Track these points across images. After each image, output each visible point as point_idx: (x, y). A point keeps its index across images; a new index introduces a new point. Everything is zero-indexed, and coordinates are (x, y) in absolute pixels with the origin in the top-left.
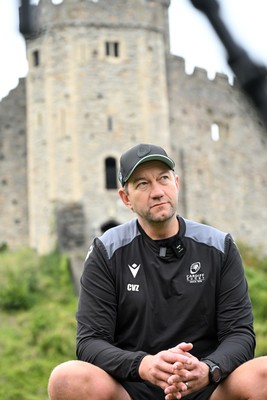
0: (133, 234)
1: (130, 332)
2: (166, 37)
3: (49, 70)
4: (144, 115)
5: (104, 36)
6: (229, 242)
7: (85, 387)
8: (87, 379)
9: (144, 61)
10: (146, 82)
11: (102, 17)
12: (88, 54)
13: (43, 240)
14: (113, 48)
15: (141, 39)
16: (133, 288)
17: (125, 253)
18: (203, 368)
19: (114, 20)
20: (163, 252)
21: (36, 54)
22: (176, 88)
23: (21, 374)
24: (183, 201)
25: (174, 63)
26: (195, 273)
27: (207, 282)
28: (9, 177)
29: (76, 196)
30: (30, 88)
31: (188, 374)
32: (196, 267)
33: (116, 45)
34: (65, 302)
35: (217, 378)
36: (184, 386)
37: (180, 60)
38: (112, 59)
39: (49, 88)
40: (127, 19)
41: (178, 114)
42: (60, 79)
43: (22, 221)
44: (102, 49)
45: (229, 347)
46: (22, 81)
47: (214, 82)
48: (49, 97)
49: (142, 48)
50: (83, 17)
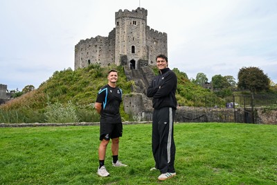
2: (146, 22)
3: (121, 26)
4: (141, 37)
5: (133, 20)
9: (141, 26)
10: (141, 30)
11: (132, 16)
12: (129, 23)
13: (118, 63)
14: (135, 23)
15: (141, 21)
19: (135, 17)
21: (118, 23)
22: (147, 33)
24: (148, 57)
25: (147, 27)
28: (111, 50)
29: (126, 54)
30: (116, 30)
34: (122, 76)
37: (149, 27)
38: (134, 25)
39: (120, 30)
40: (138, 16)
41: (147, 38)
42: (123, 29)
43: (113, 59)
44: (132, 23)
46: (114, 29)
47: (155, 32)
48: (120, 32)
49: (141, 23)
50: (128, 15)
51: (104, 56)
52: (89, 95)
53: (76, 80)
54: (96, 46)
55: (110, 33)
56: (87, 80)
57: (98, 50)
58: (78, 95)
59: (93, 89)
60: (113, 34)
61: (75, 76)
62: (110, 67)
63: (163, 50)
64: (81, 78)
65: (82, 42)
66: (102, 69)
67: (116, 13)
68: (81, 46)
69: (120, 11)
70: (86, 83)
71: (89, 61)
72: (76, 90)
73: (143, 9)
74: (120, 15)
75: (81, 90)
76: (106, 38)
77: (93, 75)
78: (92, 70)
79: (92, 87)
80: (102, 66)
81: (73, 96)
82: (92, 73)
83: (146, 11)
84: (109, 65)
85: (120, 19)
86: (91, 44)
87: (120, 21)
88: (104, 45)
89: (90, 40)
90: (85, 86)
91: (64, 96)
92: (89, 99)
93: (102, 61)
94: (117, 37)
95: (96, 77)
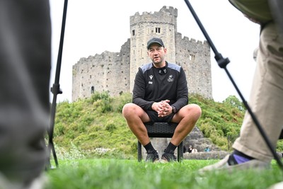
0: (151, 66)
1: (150, 96)
2: (175, 27)
3: (137, 36)
5: (155, 26)
6: (181, 69)
7: (134, 111)
8: (134, 109)
9: (168, 34)
10: (168, 41)
11: (155, 20)
12: (150, 31)
15: (167, 27)
16: (151, 83)
17: (148, 72)
18: (171, 108)
19: (159, 21)
20: (160, 72)
21: (134, 31)
22: (178, 43)
23: (126, 132)
25: (178, 35)
26: (170, 79)
27: (174, 81)
28: (124, 71)
30: (131, 42)
31: (166, 109)
32: (171, 76)
33: (159, 29)
35: (175, 111)
36: (165, 113)
37: (180, 34)
38: (158, 33)
39: (137, 42)
40: (163, 21)
41: (178, 52)
42: (141, 40)
43: (128, 84)
44: (155, 30)
45: (179, 102)
46: (129, 40)
47: (191, 41)
48: (137, 45)
49: (167, 30)
50: (149, 20)
51: (114, 80)
52: (94, 137)
53: (77, 116)
54: (103, 66)
55: (123, 47)
56: (91, 117)
57: (106, 71)
58: (80, 137)
59: (100, 129)
60: (126, 48)
61: (75, 111)
62: (123, 96)
63: (204, 68)
64: (83, 114)
65: (83, 60)
66: (111, 101)
67: (131, 17)
68: (81, 67)
69: (137, 14)
70: (90, 121)
71: (93, 88)
72: (76, 130)
73: (171, 8)
74: (136, 20)
75: (84, 130)
76: (117, 54)
77: (100, 108)
78: (98, 101)
79: (98, 126)
80: (111, 96)
81: (73, 138)
82: (97, 106)
83: (176, 10)
84: (121, 93)
85: (137, 26)
86: (95, 64)
87: (136, 28)
88: (113, 63)
89: (94, 58)
90: (89, 125)
91: (61, 138)
92: (94, 143)
93: (111, 88)
94: (132, 51)
95: (103, 112)
